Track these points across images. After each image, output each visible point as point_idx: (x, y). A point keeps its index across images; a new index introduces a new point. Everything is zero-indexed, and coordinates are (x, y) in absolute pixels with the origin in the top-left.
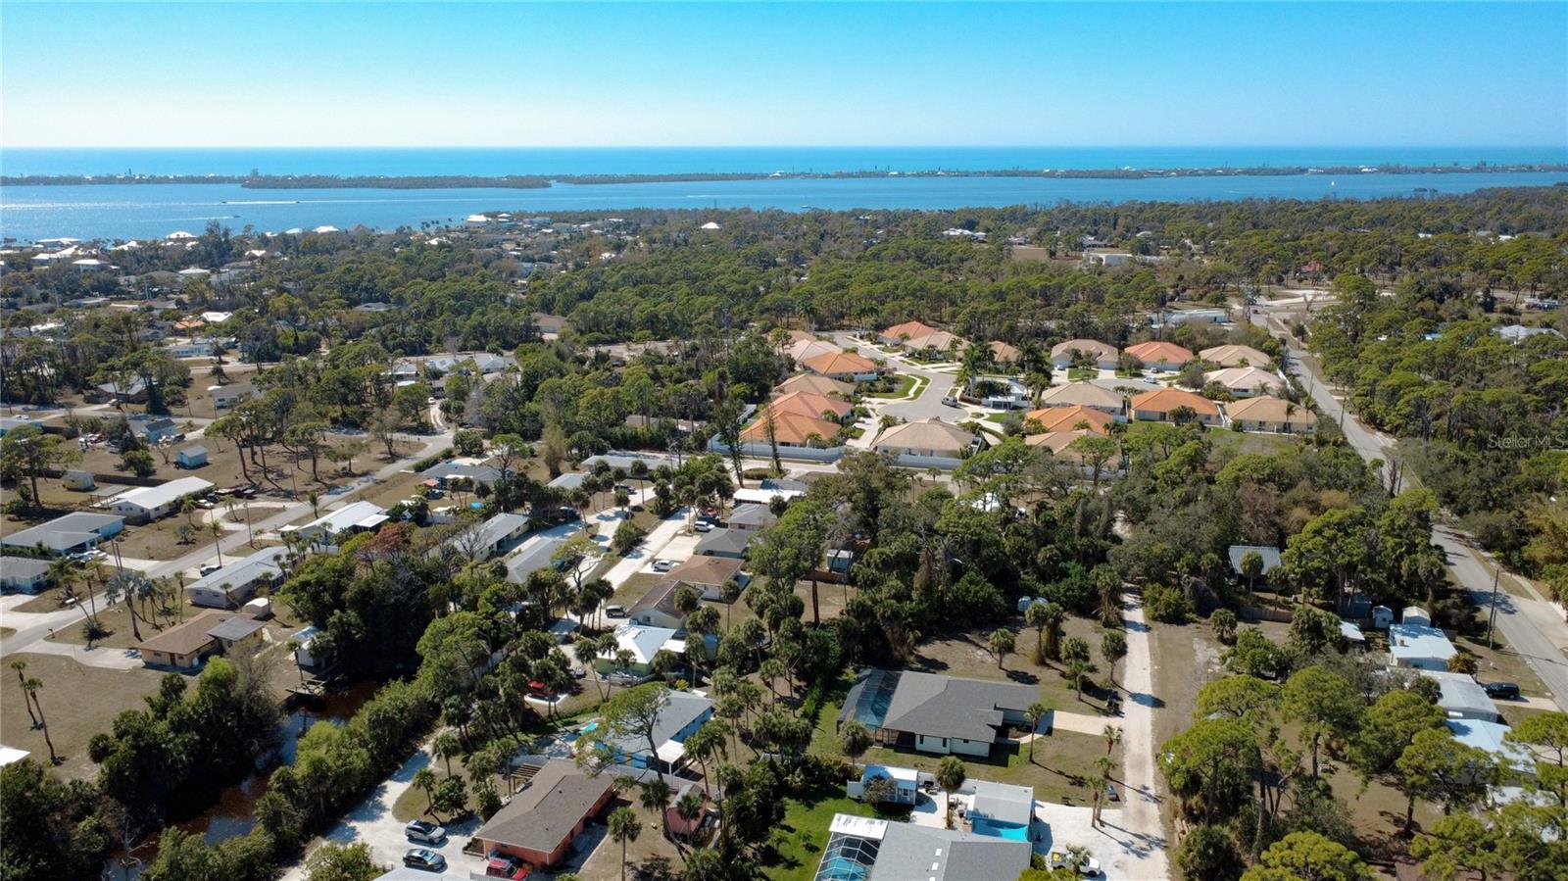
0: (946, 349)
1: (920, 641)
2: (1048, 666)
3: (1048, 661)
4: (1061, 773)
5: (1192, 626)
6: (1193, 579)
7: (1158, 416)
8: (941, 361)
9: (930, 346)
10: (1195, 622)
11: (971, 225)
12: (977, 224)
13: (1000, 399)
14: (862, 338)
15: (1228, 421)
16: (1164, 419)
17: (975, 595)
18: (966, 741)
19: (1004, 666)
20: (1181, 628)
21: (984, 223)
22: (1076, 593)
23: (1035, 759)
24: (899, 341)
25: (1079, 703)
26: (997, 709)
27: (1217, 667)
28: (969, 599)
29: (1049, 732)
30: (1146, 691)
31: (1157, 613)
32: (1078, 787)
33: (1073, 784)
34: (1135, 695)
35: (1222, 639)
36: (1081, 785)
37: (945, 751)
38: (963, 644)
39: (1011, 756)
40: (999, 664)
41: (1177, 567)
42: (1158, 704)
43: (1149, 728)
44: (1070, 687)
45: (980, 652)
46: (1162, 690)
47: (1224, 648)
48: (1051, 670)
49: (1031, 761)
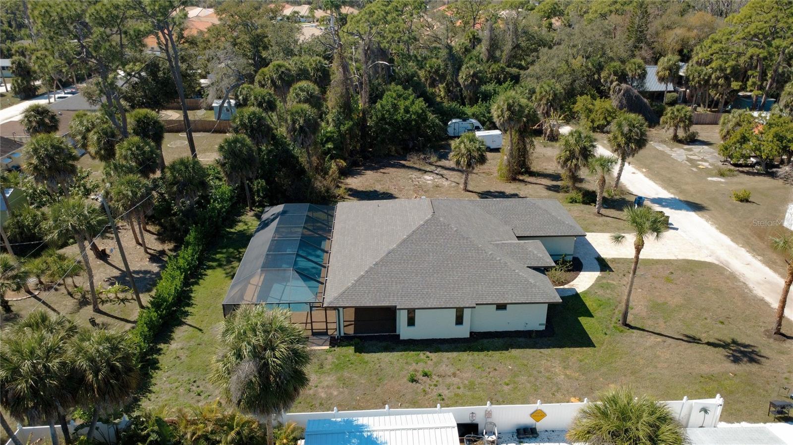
1: (345, 173)
2: (523, 181)
3: (522, 178)
4: (693, 340)
6: (624, 86)
17: (407, 111)
18: (501, 307)
19: (470, 188)
23: (630, 319)
25: (601, 219)
26: (519, 238)
27: (706, 164)
28: (399, 117)
29: (603, 265)
30: (665, 194)
31: (595, 125)
32: (754, 367)
33: (736, 360)
34: (659, 201)
35: (676, 139)
36: (752, 360)
37: (463, 332)
38: (402, 170)
39: (583, 320)
40: (462, 186)
41: (599, 79)
42: (696, 207)
43: (726, 240)
44: (573, 201)
45: (428, 177)
46: (682, 192)
47: (686, 147)
48: (530, 186)
49: (624, 324)
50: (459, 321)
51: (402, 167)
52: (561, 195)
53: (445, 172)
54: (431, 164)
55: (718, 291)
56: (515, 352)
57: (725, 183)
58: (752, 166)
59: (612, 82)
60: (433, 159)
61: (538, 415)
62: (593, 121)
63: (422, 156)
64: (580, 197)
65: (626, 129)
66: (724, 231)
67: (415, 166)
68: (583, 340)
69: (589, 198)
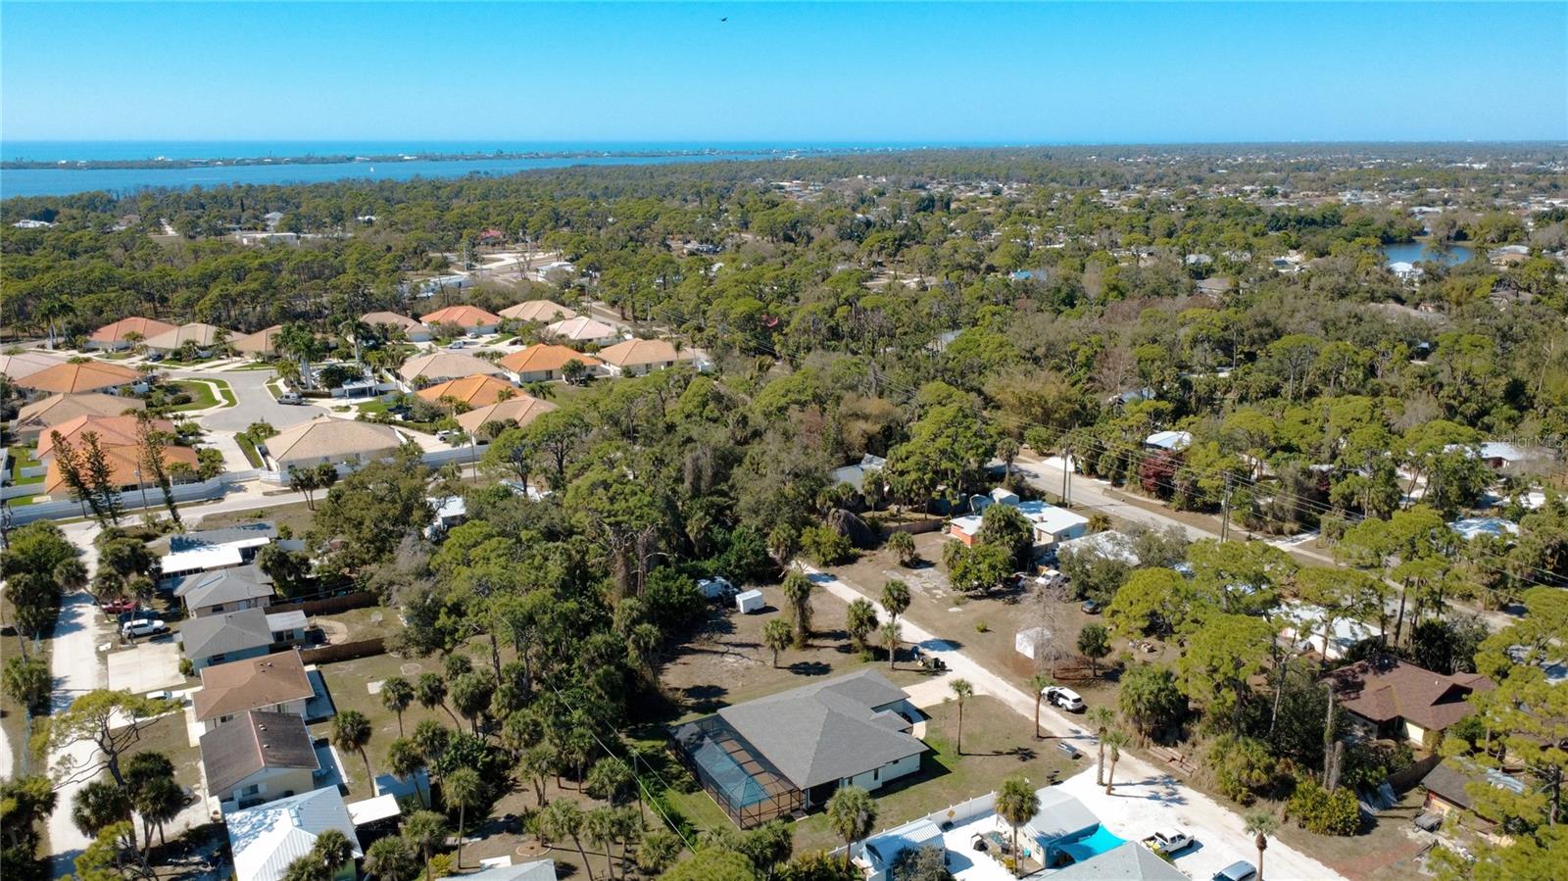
0: (210, 342)
2: (812, 646)
3: (810, 642)
4: (998, 753)
5: (861, 560)
6: (842, 511)
7: (544, 376)
8: (209, 358)
9: (188, 343)
10: (862, 556)
11: (49, 215)
12: (57, 213)
13: (357, 385)
14: (56, 347)
15: (614, 370)
16: (551, 378)
18: (896, 762)
19: (779, 664)
20: (855, 565)
21: (64, 211)
23: (962, 750)
24: (124, 343)
25: (897, 673)
26: (877, 709)
27: (940, 592)
28: (674, 600)
29: (923, 715)
30: (928, 637)
31: (829, 558)
32: (1033, 761)
33: (1024, 760)
34: (925, 645)
35: (904, 564)
36: (1032, 757)
37: (878, 784)
38: (699, 656)
39: (936, 757)
40: (770, 663)
41: (815, 503)
42: (955, 645)
43: (984, 671)
44: (867, 660)
45: (730, 659)
46: (936, 630)
47: (915, 572)
48: (822, 650)
49: (960, 754)
50: (876, 777)
51: (694, 652)
52: (853, 655)
53: (738, 650)
54: (716, 642)
55: (997, 717)
56: (912, 788)
57: (963, 613)
58: (976, 588)
59: (829, 508)
60: (716, 637)
61: (951, 814)
62: (824, 555)
63: (705, 636)
64: (871, 655)
65: (896, 594)
66: (983, 665)
67: (705, 648)
68: (942, 771)
69: (880, 654)
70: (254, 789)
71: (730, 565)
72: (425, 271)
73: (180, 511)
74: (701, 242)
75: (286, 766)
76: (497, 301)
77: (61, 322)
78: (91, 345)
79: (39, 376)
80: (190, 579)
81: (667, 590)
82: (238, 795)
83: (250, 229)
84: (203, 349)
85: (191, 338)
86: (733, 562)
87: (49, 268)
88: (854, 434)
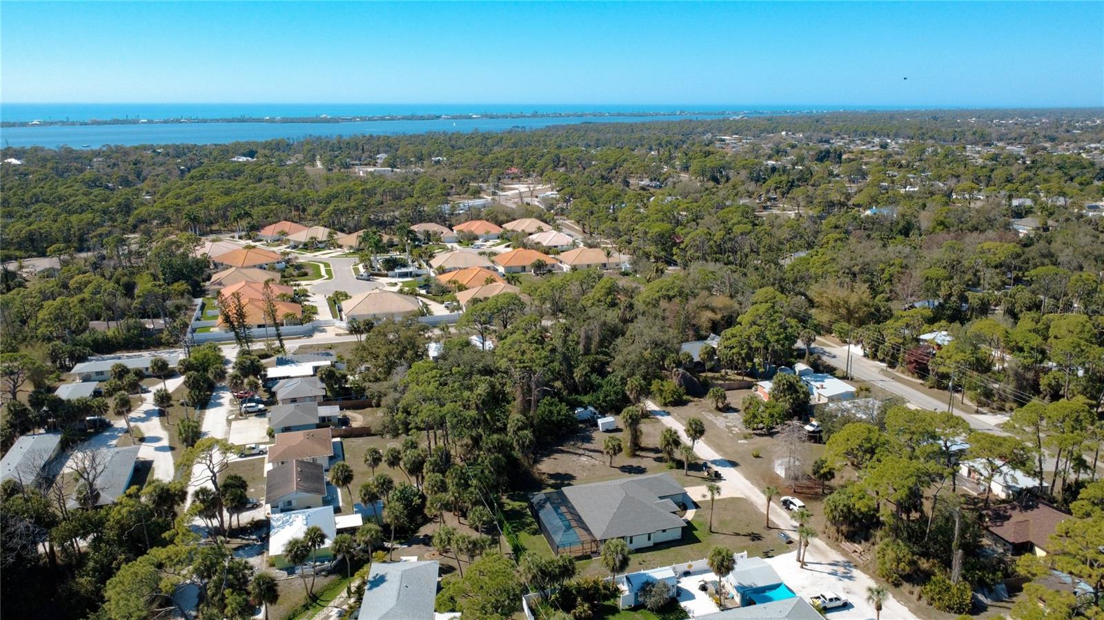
0: (325, 239)
2: (638, 456)
3: (638, 453)
4: (738, 534)
5: (690, 404)
6: (681, 370)
7: (520, 270)
8: (323, 248)
9: (312, 238)
10: (691, 401)
11: (251, 154)
12: (257, 152)
13: (404, 270)
14: (240, 238)
15: (566, 268)
16: (524, 271)
17: (559, 413)
18: (664, 531)
19: (613, 465)
20: (685, 407)
21: (261, 151)
22: (613, 397)
23: (713, 530)
24: (277, 237)
25: (689, 478)
26: (661, 498)
27: (736, 429)
28: (554, 418)
29: (696, 505)
30: (717, 457)
31: (667, 401)
32: (759, 542)
33: (753, 540)
34: (714, 462)
35: (718, 409)
36: (759, 539)
37: (651, 543)
38: (564, 455)
39: (694, 532)
40: (608, 464)
41: (664, 364)
42: (733, 464)
43: (748, 483)
44: (671, 468)
45: (584, 459)
46: (725, 454)
47: (724, 414)
48: (645, 459)
49: (711, 532)
50: (649, 539)
51: (563, 452)
52: (663, 464)
53: (591, 454)
54: (579, 448)
55: (746, 512)
56: (672, 549)
57: (747, 444)
58: (762, 429)
59: (673, 368)
60: (579, 444)
61: (690, 566)
62: (665, 398)
63: (572, 443)
64: (674, 465)
66: (748, 478)
67: (571, 450)
68: (697, 541)
69: (680, 464)
70: (290, 503)
71: (599, 400)
72: (465, 196)
73: (284, 342)
74: (651, 180)
75: (308, 492)
76: (502, 218)
77: (244, 223)
78: (259, 238)
79: (225, 256)
80: (282, 382)
81: (551, 412)
82: (281, 505)
83: (366, 165)
84: (320, 242)
85: (314, 235)
86: (601, 398)
87: (242, 189)
88: (703, 320)
